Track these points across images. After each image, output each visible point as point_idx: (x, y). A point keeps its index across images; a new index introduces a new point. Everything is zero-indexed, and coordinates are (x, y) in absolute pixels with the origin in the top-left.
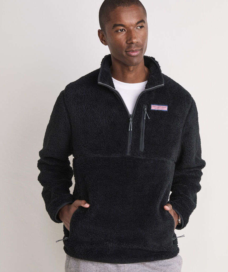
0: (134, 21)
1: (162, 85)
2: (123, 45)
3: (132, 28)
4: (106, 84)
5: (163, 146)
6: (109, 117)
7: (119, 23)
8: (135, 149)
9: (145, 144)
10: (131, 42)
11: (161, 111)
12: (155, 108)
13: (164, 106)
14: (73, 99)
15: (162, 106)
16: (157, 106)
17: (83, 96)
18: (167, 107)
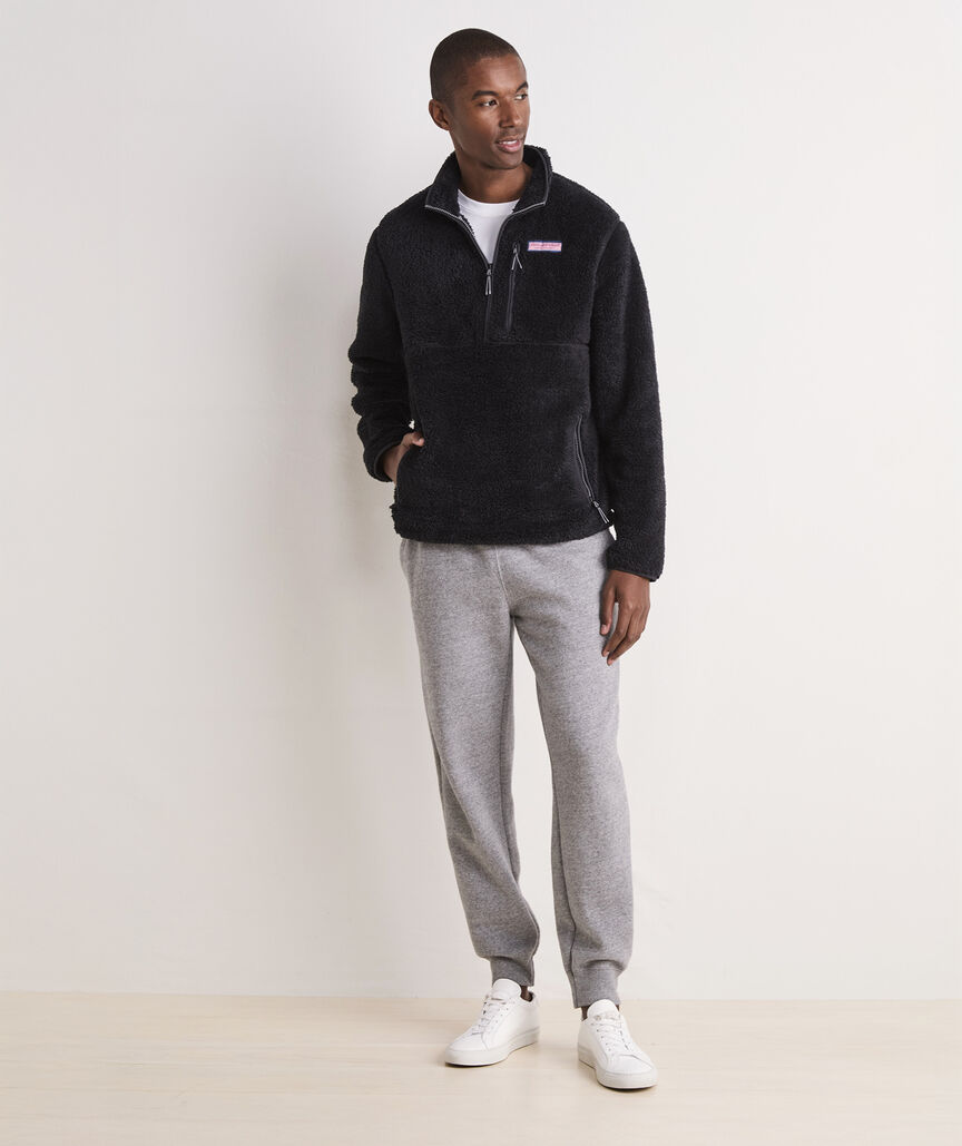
0: (512, 85)
2: (493, 131)
3: (508, 98)
7: (486, 89)
9: (513, 317)
10: (510, 124)
11: (548, 252)
12: (537, 247)
13: (554, 244)
15: (550, 244)
18: (560, 244)
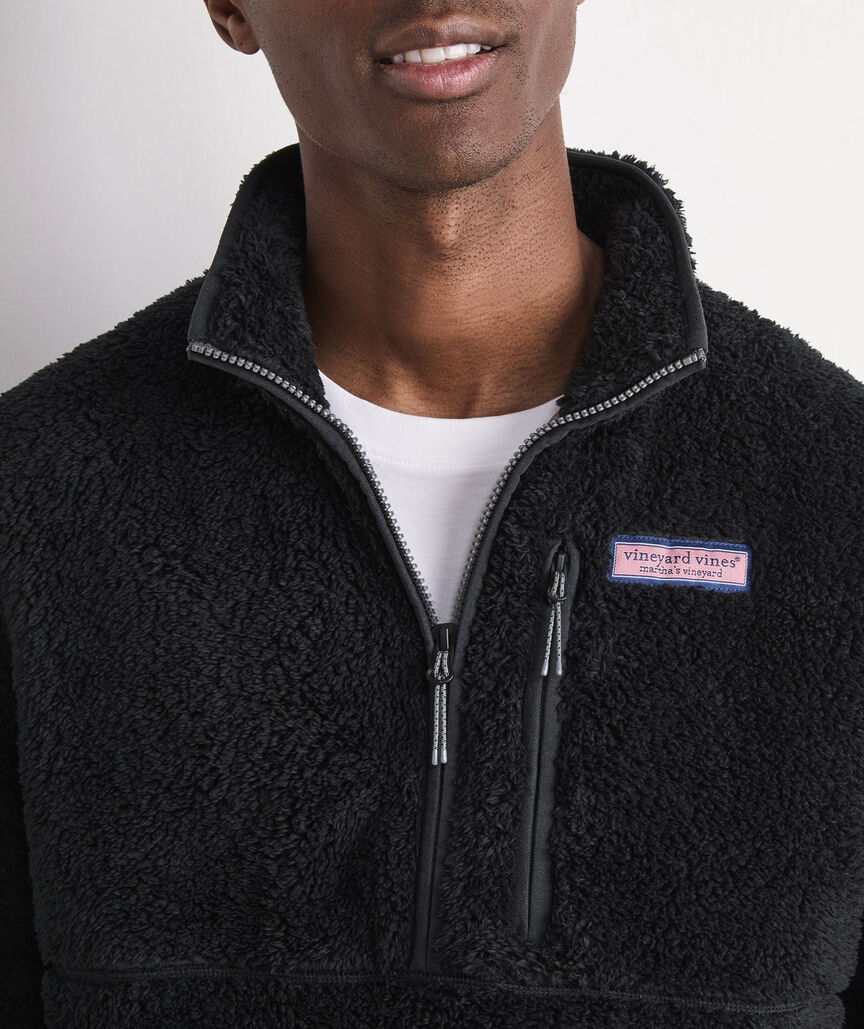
1: (689, 361)
4: (255, 362)
5: (724, 885)
6: (277, 640)
8: (474, 919)
12: (649, 564)
13: (721, 555)
14: (17, 502)
15: (702, 552)
16: (662, 551)
17: (90, 480)
18: (744, 559)
